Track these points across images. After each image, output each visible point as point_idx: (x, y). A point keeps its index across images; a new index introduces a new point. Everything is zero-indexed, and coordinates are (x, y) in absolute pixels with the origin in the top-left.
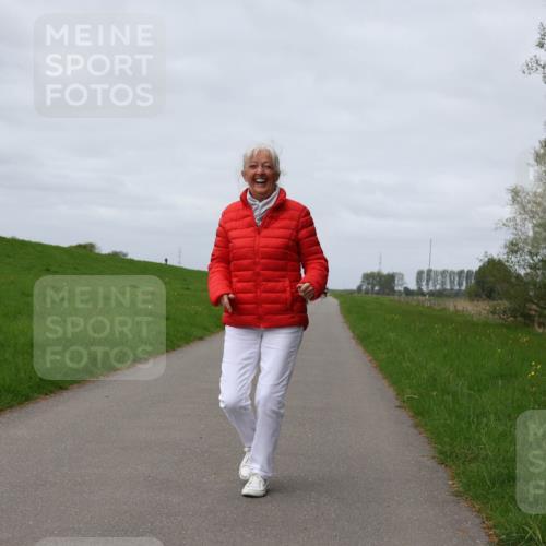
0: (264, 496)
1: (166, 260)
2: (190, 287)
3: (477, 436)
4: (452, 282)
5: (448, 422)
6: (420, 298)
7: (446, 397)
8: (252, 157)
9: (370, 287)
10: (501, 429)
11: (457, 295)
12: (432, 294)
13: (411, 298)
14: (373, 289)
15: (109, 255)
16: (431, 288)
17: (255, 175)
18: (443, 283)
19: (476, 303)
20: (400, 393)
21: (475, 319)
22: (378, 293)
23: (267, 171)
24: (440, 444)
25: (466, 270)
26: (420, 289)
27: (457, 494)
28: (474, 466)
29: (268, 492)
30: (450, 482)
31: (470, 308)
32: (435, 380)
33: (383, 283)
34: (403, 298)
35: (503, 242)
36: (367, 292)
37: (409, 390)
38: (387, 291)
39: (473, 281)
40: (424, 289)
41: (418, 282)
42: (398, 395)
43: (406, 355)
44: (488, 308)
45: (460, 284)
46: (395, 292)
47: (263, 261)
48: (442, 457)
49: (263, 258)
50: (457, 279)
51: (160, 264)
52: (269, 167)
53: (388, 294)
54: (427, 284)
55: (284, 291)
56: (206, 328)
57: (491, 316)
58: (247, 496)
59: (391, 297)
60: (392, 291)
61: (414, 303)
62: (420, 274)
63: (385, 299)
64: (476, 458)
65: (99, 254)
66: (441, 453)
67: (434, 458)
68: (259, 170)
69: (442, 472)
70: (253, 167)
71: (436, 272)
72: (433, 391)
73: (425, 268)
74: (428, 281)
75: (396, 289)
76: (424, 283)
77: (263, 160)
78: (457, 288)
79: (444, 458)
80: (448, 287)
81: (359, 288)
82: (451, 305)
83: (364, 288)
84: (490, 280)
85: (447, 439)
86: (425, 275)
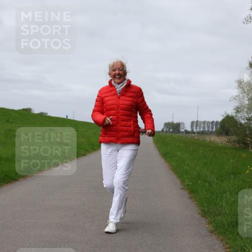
0: (116, 233)
1: (67, 116)
2: (79, 130)
3: (221, 203)
4: (208, 127)
5: (207, 196)
6: (193, 135)
7: (205, 184)
8: (113, 66)
9: (168, 129)
10: (233, 199)
11: (211, 133)
12: (198, 133)
13: (188, 135)
14: (169, 130)
15: (38, 114)
16: (198, 130)
17: (115, 74)
18: (204, 127)
19: (220, 137)
20: (183, 182)
21: (220, 145)
22: (172, 132)
23: (121, 72)
24: (203, 207)
25: (215, 121)
26: (192, 130)
27: (211, 232)
28: (219, 218)
29: (117, 231)
30: (207, 226)
31: (217, 140)
32: (200, 175)
33: (174, 127)
34: (184, 135)
35: (234, 107)
36: (166, 132)
37: (187, 181)
38: (176, 131)
39: (219, 126)
40: (195, 130)
41: (191, 127)
42: (182, 182)
43: (186, 163)
44: (226, 140)
45: (212, 128)
46: (180, 132)
47: (122, 111)
48: (204, 213)
49: (121, 110)
50: (211, 125)
51: (64, 119)
52: (122, 70)
53: (177, 133)
54: (196, 128)
55: (130, 126)
56: (86, 150)
57: (227, 143)
58: (107, 233)
59: (178, 134)
60: (179, 132)
61: (190, 138)
62: (193, 123)
63: (175, 135)
64: (220, 214)
65: (33, 114)
66: (203, 211)
67: (199, 214)
68: (117, 72)
69: (203, 220)
70: (114, 70)
71: (200, 122)
72: (199, 181)
73: (195, 120)
74: (196, 126)
75: (181, 130)
76: (195, 127)
77: (119, 67)
78: (211, 130)
79: (205, 214)
80: (206, 129)
81: (163, 131)
82: (208, 138)
83: (165, 130)
84: (228, 126)
85: (205, 205)
86: (195, 124)
